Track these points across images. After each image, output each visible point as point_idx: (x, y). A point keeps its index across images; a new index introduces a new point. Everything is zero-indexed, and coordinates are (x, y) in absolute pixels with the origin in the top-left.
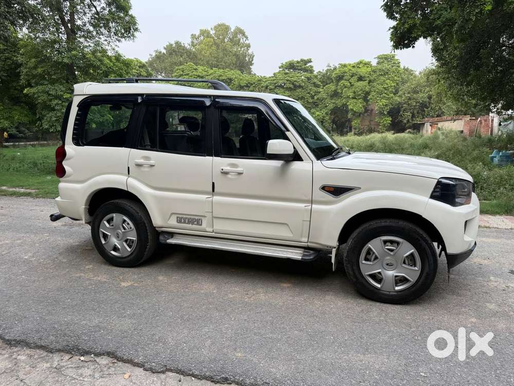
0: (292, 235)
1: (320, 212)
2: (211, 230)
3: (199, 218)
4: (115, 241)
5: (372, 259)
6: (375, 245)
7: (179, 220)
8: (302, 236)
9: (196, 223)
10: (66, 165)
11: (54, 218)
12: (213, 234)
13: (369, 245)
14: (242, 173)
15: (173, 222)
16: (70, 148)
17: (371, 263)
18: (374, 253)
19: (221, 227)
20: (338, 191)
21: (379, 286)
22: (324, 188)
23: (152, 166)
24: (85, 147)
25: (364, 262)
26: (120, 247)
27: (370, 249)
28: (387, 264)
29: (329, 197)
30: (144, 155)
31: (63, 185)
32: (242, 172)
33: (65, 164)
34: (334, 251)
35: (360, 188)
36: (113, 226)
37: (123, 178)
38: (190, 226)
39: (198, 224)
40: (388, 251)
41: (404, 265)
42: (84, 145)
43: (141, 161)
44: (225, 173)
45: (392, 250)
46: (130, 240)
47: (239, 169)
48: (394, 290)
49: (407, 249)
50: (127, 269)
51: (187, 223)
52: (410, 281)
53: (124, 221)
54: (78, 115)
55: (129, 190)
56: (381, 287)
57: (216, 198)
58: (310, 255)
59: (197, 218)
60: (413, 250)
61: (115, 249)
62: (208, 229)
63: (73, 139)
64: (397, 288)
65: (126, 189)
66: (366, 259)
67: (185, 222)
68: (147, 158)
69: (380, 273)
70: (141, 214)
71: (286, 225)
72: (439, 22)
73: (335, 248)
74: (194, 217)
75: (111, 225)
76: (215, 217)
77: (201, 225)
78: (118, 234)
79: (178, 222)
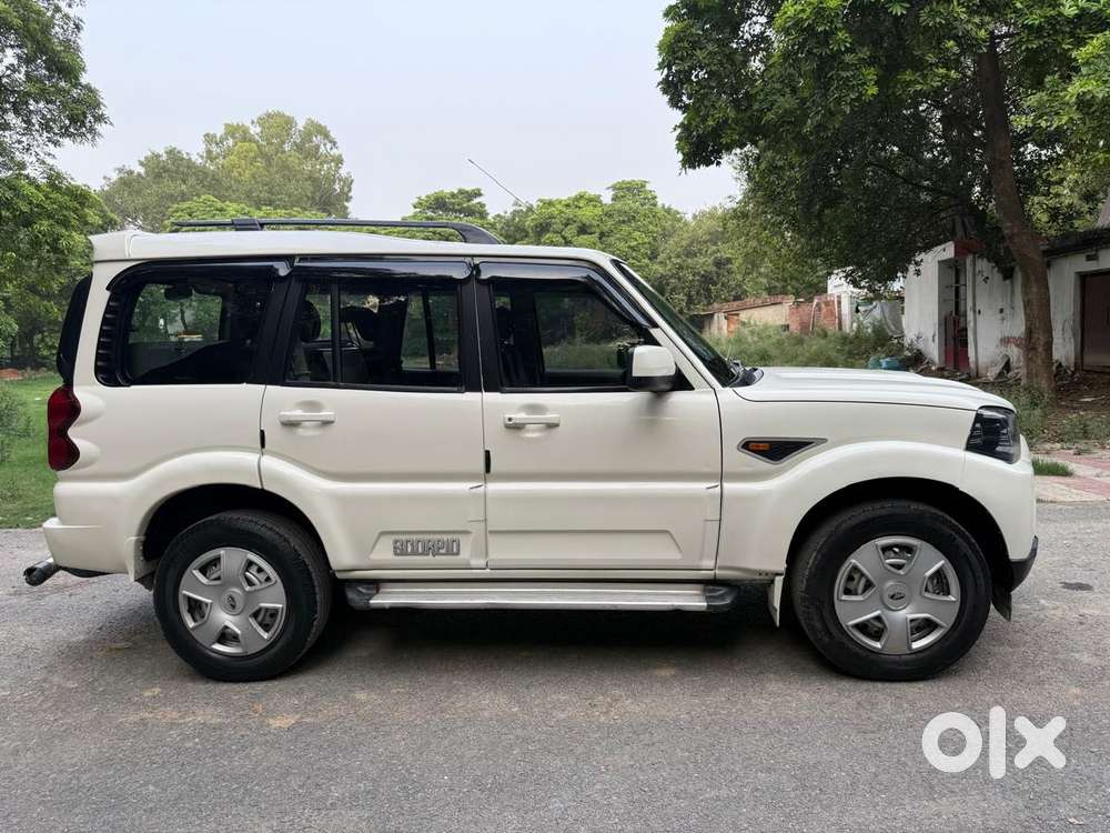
0: (679, 556)
1: (740, 499)
2: (482, 563)
3: (450, 537)
4: (225, 619)
5: (860, 590)
6: (865, 558)
7: (399, 550)
8: (701, 557)
9: (442, 551)
10: (78, 437)
11: (36, 576)
12: (487, 573)
13: (853, 560)
14: (557, 425)
15: (384, 553)
16: (89, 391)
17: (860, 598)
18: (863, 575)
19: (508, 553)
20: (777, 450)
21: (878, 645)
22: (747, 446)
23: (326, 423)
24: (133, 387)
25: (844, 597)
26: (239, 632)
27: (855, 568)
28: (892, 597)
29: (761, 464)
30: (299, 400)
31: (68, 487)
32: (556, 422)
33: (76, 434)
34: (779, 581)
35: (824, 441)
36: (218, 578)
37: (251, 458)
38: (429, 559)
39: (450, 553)
40: (892, 569)
41: (927, 595)
42: (130, 383)
43: (297, 414)
44: (515, 427)
45: (899, 567)
46: (267, 609)
47: (550, 417)
48: (910, 648)
49: (932, 561)
50: (259, 687)
51: (422, 554)
52: (942, 627)
53: (250, 564)
54: (108, 309)
55: (266, 488)
56: (883, 647)
57: (494, 487)
58: (722, 597)
59: (445, 537)
60: (942, 562)
61: (225, 636)
62: (474, 563)
63: (98, 370)
64: (916, 645)
65: (259, 486)
66: (848, 592)
67: (415, 553)
68: (313, 405)
69: (878, 618)
70: (295, 542)
71: (668, 536)
72: (770, 116)
73: (781, 575)
74: (439, 537)
75: (213, 577)
76: (491, 532)
77: (458, 554)
78: (233, 599)
79: (396, 554)
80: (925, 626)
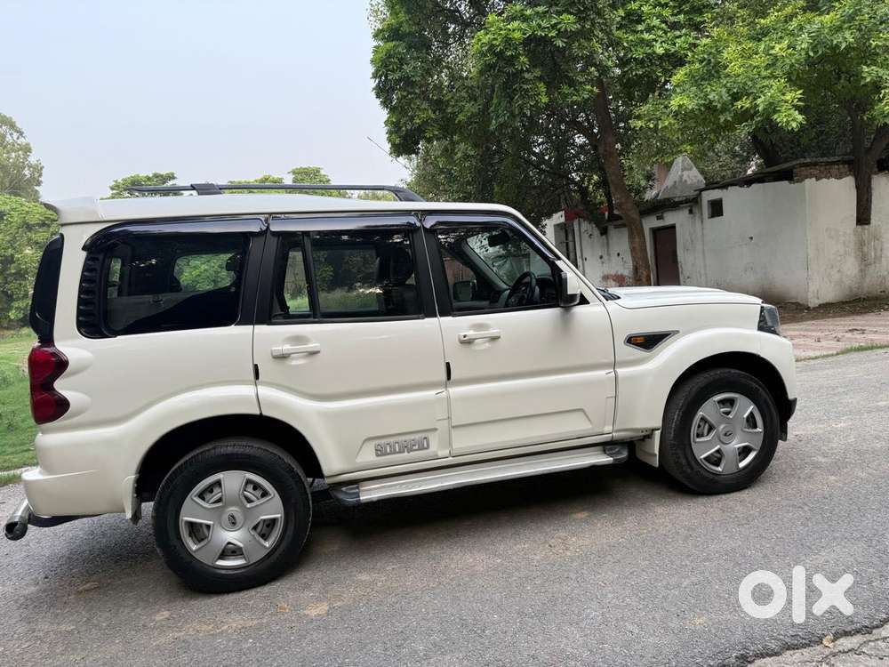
0: (590, 426)
1: (630, 378)
2: (446, 452)
3: (422, 435)
4: (227, 536)
5: (706, 433)
6: (709, 410)
7: (380, 452)
8: (604, 425)
9: (416, 447)
10: (69, 389)
12: (450, 461)
13: (700, 413)
14: (499, 337)
15: (368, 456)
16: (70, 343)
17: (708, 438)
18: (707, 421)
19: (467, 442)
20: (649, 342)
21: (719, 469)
22: (631, 340)
23: (313, 353)
24: (119, 337)
25: (698, 440)
26: (241, 545)
27: (703, 419)
28: (725, 435)
29: (639, 353)
30: (288, 335)
31: (52, 438)
32: (497, 335)
33: (62, 386)
34: (658, 434)
35: (678, 332)
36: (219, 500)
37: (247, 390)
38: (405, 455)
39: (420, 449)
40: (724, 415)
41: (746, 430)
42: (115, 334)
43: (287, 348)
44: (467, 342)
45: (728, 413)
46: (264, 520)
47: (493, 332)
48: (738, 467)
49: (746, 407)
51: (400, 452)
52: (755, 450)
53: (248, 482)
54: (86, 268)
55: (264, 413)
56: (722, 470)
57: (454, 391)
58: (619, 453)
59: (417, 436)
60: (752, 407)
61: (230, 551)
62: (440, 454)
63: (80, 325)
64: (742, 465)
65: (258, 413)
66: (698, 436)
67: (393, 452)
68: (298, 339)
69: (718, 451)
71: (581, 414)
73: (658, 429)
74: (412, 437)
75: (211, 501)
76: (453, 427)
77: (428, 448)
78: (232, 516)
79: (378, 455)
80: (745, 451)
